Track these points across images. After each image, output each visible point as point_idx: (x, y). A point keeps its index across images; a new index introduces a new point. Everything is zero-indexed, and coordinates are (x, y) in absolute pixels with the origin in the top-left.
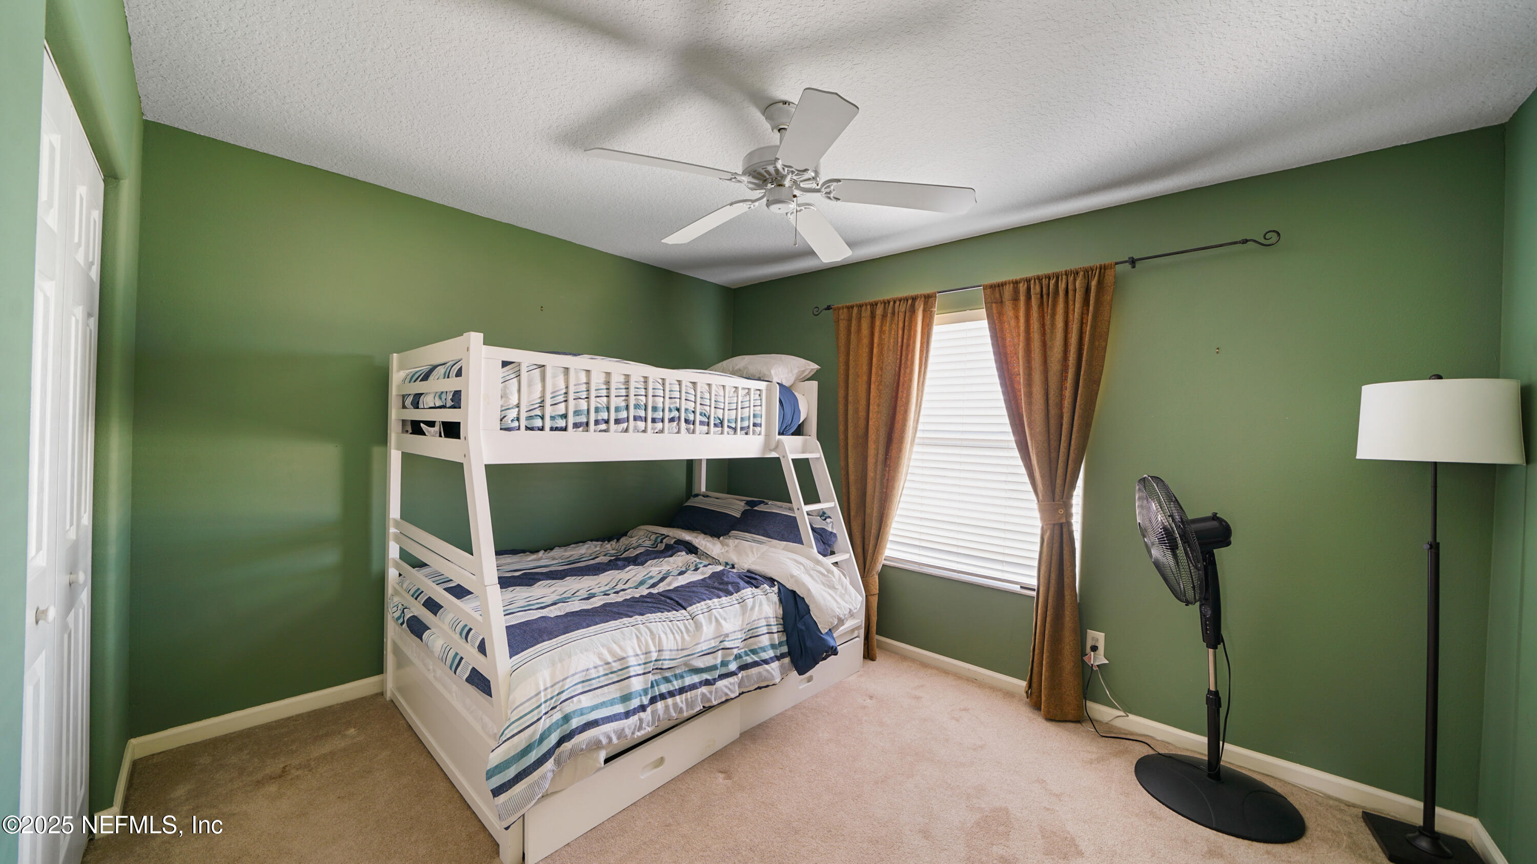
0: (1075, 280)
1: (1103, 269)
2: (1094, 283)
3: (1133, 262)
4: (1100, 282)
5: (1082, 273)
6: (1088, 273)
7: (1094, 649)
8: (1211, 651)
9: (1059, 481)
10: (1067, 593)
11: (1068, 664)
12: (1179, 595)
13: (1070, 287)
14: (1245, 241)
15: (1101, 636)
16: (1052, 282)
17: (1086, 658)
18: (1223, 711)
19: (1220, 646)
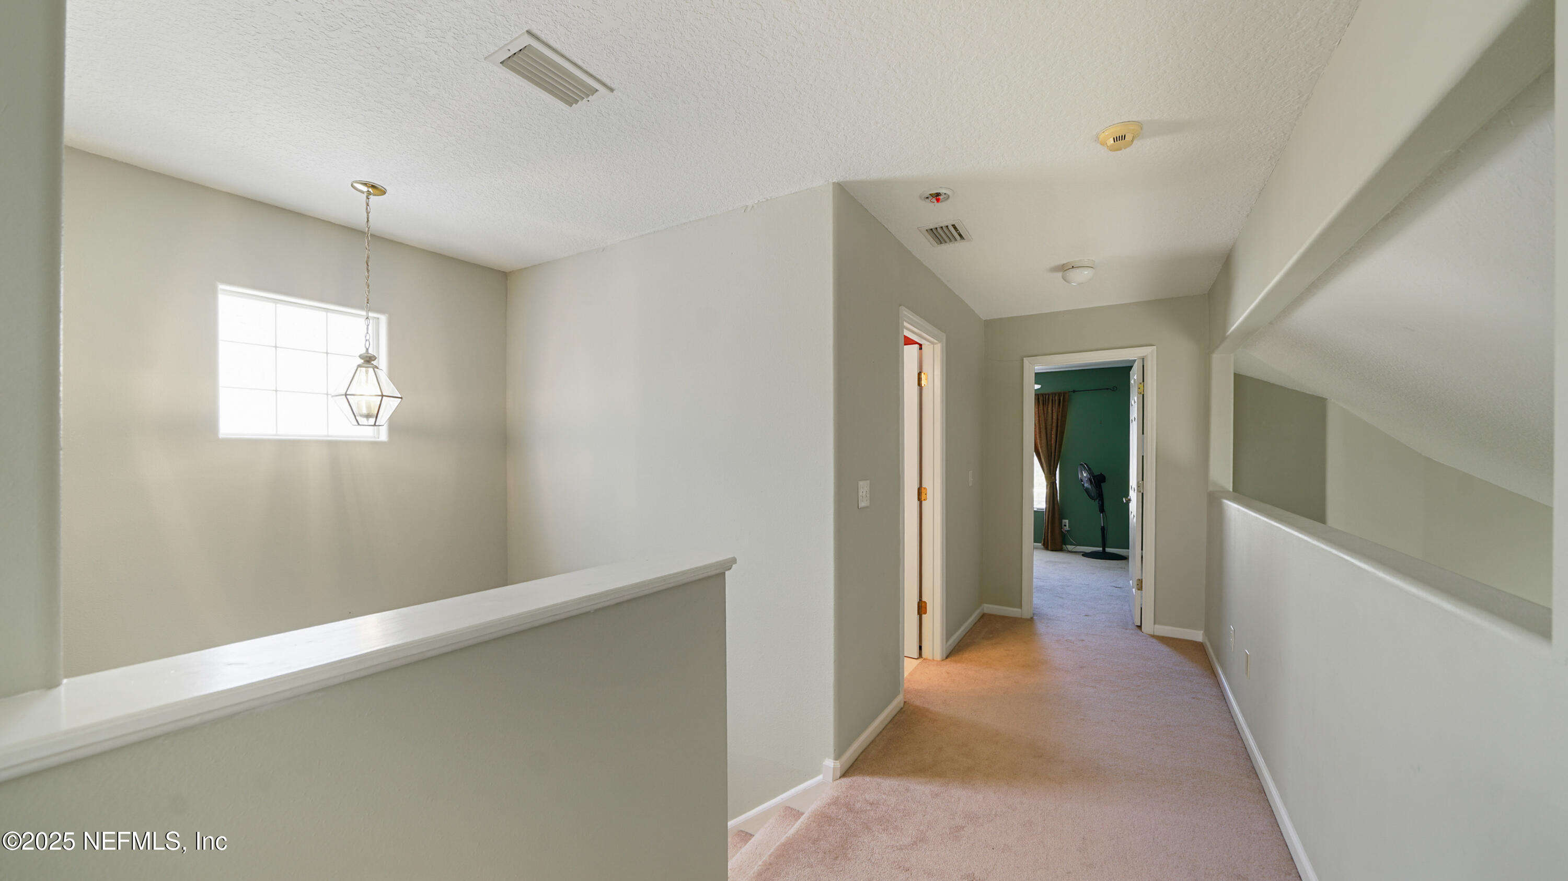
0: (1055, 397)
1: (1065, 393)
2: (1062, 398)
3: (1074, 391)
4: (1064, 398)
5: (1057, 394)
6: (1060, 394)
7: (1065, 526)
8: (1102, 514)
9: (1052, 468)
10: (1056, 502)
11: (1057, 530)
12: (1092, 498)
13: (1054, 399)
14: (1108, 389)
15: (1067, 521)
16: (1047, 396)
17: (1062, 530)
18: (1105, 532)
19: (1104, 513)
